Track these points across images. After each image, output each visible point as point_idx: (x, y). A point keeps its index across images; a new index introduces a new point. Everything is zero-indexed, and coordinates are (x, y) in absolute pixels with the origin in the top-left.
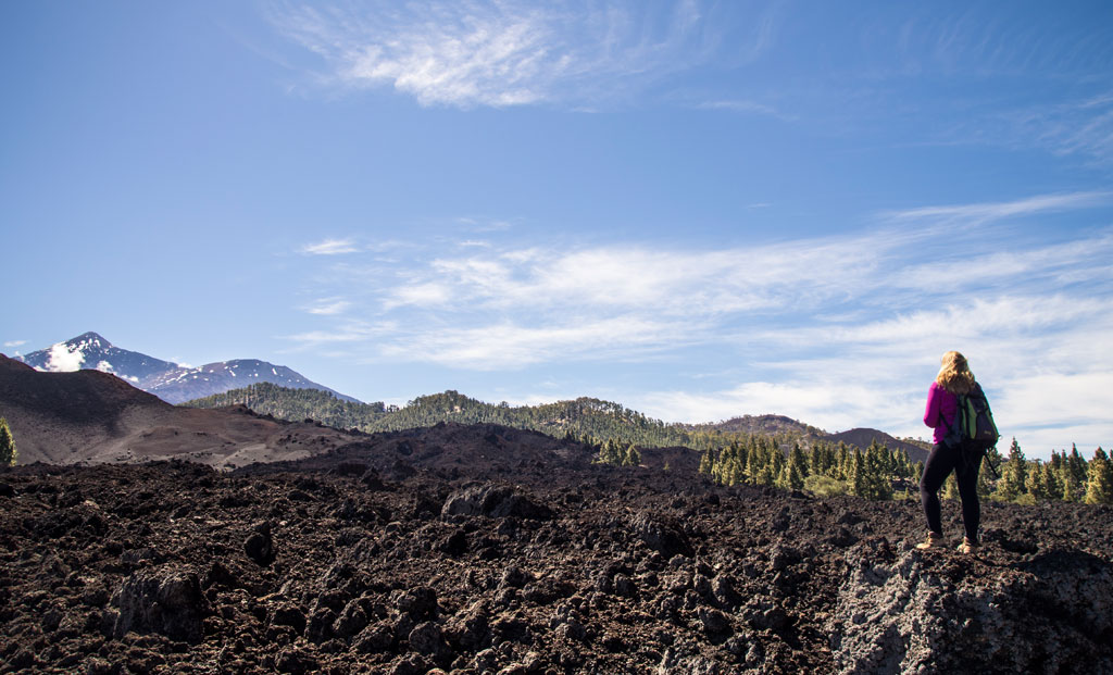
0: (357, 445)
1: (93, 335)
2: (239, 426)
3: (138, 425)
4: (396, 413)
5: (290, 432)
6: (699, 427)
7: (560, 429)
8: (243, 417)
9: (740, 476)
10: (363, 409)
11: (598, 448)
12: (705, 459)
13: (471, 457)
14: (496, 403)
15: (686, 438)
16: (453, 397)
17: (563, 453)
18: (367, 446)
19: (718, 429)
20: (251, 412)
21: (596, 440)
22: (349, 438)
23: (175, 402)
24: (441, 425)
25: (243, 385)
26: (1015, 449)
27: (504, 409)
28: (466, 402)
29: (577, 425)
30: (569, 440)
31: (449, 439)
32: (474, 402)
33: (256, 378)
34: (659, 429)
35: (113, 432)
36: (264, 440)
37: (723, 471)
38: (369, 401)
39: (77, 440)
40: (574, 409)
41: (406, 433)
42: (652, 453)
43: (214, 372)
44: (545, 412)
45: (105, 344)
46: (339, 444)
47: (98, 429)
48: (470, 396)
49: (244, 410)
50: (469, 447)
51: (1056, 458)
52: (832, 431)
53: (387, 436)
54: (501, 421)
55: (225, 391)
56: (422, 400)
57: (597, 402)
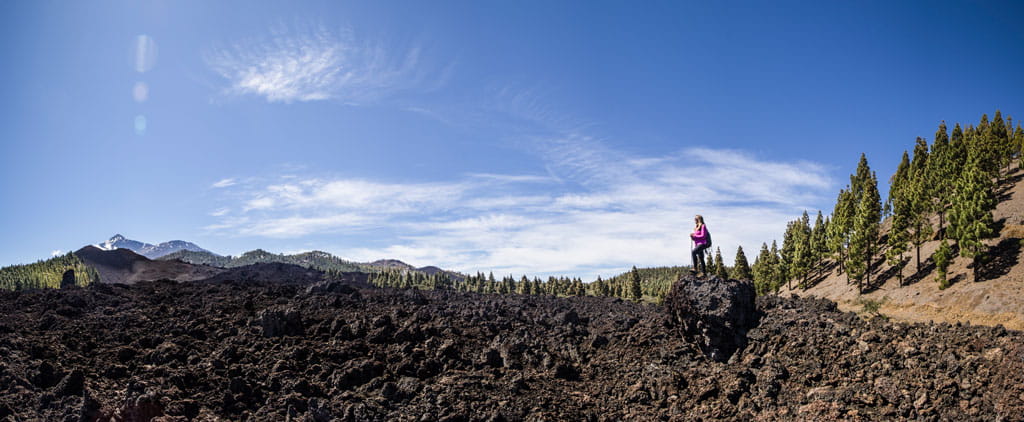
0: (225, 273)
1: (118, 235)
2: (177, 267)
3: (140, 269)
4: (238, 260)
5: (198, 269)
6: (363, 264)
7: (306, 264)
8: (178, 263)
9: (386, 284)
10: (223, 258)
11: (324, 272)
12: (370, 276)
13: (272, 276)
14: (278, 254)
15: (358, 268)
16: (260, 252)
17: (309, 274)
18: (229, 274)
19: (372, 265)
20: (181, 262)
21: (322, 268)
22: (221, 271)
23: (152, 258)
24: (257, 263)
25: (176, 251)
26: (491, 276)
27: (281, 256)
28: (265, 254)
29: (313, 263)
30: (311, 268)
31: (261, 269)
32: (269, 254)
33: (180, 248)
34: (348, 265)
35: (132, 271)
36: (187, 272)
37: (377, 281)
38: (225, 256)
39: (120, 275)
40: (310, 256)
41: (244, 267)
42: (346, 274)
43: (164, 246)
44: (299, 257)
45: (123, 238)
46: (217, 273)
47: (126, 271)
48: (267, 251)
49: (178, 261)
50: (270, 272)
51: (505, 279)
52: (417, 267)
53: (236, 268)
54: (281, 261)
55: (169, 253)
56: (247, 253)
57: (321, 253)
